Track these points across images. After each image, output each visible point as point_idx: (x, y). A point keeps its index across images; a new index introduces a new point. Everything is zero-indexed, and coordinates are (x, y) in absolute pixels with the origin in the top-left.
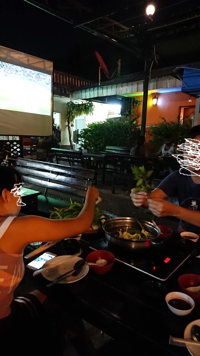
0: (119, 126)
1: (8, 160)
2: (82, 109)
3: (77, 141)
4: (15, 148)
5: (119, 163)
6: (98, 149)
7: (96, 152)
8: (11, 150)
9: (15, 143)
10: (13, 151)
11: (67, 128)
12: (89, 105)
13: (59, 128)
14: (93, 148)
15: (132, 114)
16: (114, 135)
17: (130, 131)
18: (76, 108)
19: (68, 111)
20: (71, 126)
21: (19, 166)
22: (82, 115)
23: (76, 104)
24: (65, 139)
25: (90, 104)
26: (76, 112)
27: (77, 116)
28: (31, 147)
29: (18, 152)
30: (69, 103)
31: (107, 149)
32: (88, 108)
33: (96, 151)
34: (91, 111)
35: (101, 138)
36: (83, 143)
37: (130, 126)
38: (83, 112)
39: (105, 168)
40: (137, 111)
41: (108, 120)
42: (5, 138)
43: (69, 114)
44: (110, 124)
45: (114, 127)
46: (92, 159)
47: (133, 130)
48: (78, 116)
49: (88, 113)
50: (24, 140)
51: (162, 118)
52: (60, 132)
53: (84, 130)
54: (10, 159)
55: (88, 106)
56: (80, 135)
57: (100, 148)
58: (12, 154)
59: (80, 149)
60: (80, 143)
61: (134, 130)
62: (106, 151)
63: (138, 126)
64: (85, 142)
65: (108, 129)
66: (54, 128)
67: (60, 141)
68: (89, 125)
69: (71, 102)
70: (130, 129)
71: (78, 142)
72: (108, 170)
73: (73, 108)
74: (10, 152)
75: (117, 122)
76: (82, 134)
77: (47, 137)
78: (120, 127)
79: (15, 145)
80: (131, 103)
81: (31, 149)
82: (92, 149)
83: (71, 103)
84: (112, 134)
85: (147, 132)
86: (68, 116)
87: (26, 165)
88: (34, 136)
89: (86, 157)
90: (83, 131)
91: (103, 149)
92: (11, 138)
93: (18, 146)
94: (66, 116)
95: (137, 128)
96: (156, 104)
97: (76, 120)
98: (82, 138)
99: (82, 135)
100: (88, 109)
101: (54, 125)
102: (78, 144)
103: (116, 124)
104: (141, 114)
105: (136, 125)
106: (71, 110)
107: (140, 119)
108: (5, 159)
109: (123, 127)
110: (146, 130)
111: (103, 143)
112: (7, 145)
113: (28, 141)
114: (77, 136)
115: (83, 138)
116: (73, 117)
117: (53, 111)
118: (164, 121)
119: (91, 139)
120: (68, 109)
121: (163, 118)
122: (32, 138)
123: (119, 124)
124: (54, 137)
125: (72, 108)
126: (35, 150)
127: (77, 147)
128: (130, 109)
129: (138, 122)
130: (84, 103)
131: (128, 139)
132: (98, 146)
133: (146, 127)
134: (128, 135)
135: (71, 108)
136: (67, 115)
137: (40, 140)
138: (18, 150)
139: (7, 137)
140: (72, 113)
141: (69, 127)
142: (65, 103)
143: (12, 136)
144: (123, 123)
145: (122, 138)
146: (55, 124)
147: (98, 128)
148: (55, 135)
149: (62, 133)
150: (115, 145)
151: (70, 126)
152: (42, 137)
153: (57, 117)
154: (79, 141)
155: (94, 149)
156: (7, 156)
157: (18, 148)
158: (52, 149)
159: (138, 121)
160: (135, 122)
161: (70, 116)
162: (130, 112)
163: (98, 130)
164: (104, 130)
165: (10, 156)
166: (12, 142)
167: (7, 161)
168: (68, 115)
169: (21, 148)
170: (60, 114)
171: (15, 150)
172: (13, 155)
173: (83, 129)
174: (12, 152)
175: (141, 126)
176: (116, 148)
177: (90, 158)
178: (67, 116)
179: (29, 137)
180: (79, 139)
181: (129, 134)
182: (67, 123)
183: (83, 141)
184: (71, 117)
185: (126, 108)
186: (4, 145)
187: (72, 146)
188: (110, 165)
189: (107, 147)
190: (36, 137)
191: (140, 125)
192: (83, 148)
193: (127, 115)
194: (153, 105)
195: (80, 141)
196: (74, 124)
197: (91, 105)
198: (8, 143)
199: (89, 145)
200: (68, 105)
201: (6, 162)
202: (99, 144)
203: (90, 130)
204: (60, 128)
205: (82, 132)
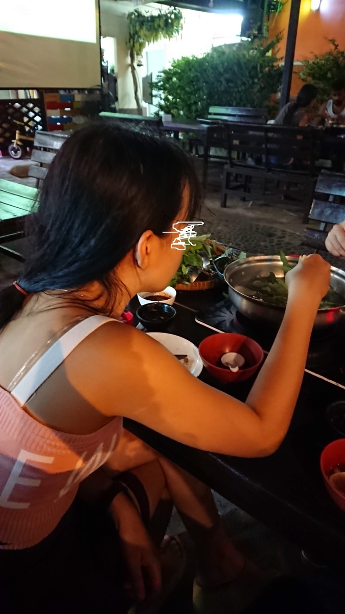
0: (238, 60)
1: (20, 140)
2: (159, 26)
3: (149, 98)
4: (31, 114)
5: (236, 142)
6: (194, 114)
7: (190, 119)
8: (23, 120)
9: (31, 105)
10: (28, 121)
11: (130, 69)
12: (173, 16)
13: (113, 71)
14: (182, 113)
15: (265, 34)
16: (228, 81)
17: (261, 72)
18: (146, 25)
19: (132, 33)
20: (139, 65)
21: (39, 149)
22: (159, 40)
23: (147, 15)
24: (126, 95)
25: (176, 15)
26: (147, 33)
27: (149, 41)
28: (61, 111)
29: (38, 123)
30: (132, 13)
31: (210, 114)
32: (172, 24)
33: (188, 117)
34: (178, 31)
35: (199, 89)
36: (163, 102)
37: (261, 61)
38: (161, 35)
39: (207, 155)
40: (276, 27)
41: (214, 49)
42: (10, 95)
43: (134, 39)
44: (219, 57)
45: (228, 62)
46: (181, 136)
47: (267, 69)
48: (152, 42)
49: (172, 34)
50: (48, 98)
51: (331, 41)
52: (115, 80)
53: (165, 72)
54: (23, 137)
55: (172, 20)
56: (156, 83)
57: (197, 111)
58: (27, 129)
59: (157, 114)
60: (156, 101)
61: (269, 70)
62: (209, 117)
63: (276, 60)
64: (166, 99)
65: (215, 68)
66: (103, 71)
67: (117, 99)
68: (174, 61)
69: (136, 11)
70: (261, 66)
71: (152, 100)
72: (212, 159)
73: (142, 24)
74: (23, 124)
75: (234, 51)
76: (160, 82)
77: (91, 91)
78: (239, 64)
79: (31, 110)
80: (263, 8)
81: (62, 117)
82: (179, 114)
83: (136, 14)
84: (222, 79)
85: (296, 73)
86: (132, 43)
87: (52, 145)
88: (65, 89)
89: (169, 131)
90: (163, 75)
91: (204, 112)
92: (22, 95)
93: (37, 110)
94: (126, 44)
95: (275, 64)
96: (318, 10)
97: (147, 53)
98: (161, 89)
99: (159, 84)
100: (173, 27)
101: (103, 63)
102: (151, 105)
103: (232, 56)
104: (285, 33)
105: (274, 59)
106: (137, 28)
107: (282, 47)
108: (15, 139)
109: (245, 63)
110: (294, 70)
111: (201, 100)
112: (15, 108)
113: (53, 100)
114: (150, 85)
115: (162, 91)
116: (142, 45)
117: (100, 34)
118: (333, 47)
119: (178, 91)
120: (132, 28)
121: (333, 41)
122: (62, 92)
123: (236, 57)
124: (105, 90)
125: (140, 25)
126: (69, 120)
127: (151, 110)
128: (262, 22)
129: (278, 51)
130: (163, 12)
131: (256, 90)
132: (194, 108)
133: (295, 63)
134: (256, 81)
135: (137, 24)
136: (130, 40)
137: (78, 97)
138: (38, 119)
139: (14, 91)
140: (139, 37)
141: (133, 69)
142: (124, 14)
143: (25, 89)
144: (247, 56)
145: (243, 88)
146: (105, 61)
147: (193, 66)
148: (105, 85)
149: (119, 81)
150: (229, 104)
151: (135, 64)
152: (81, 90)
153: (109, 46)
154: (154, 98)
155: (184, 113)
156: (17, 132)
157: (36, 114)
158: (103, 114)
159: (276, 49)
160: (269, 54)
161: (135, 44)
162: (260, 29)
163: (193, 70)
164: (205, 71)
165: (23, 132)
166: (24, 102)
167: (19, 143)
168: (130, 42)
169: (42, 114)
170: (115, 40)
171: (32, 119)
172: (29, 131)
173: (161, 69)
174: (27, 124)
175: (284, 60)
176: (229, 111)
177: (176, 136)
178: (128, 44)
179: (56, 90)
180: (155, 92)
181: (259, 80)
182: (129, 60)
183: (163, 96)
184: (137, 46)
185: (251, 21)
186: (11, 111)
187: (140, 110)
188: (218, 149)
189: (212, 110)
190: (70, 90)
191: (282, 58)
192: (162, 113)
193: (255, 37)
194: (311, 10)
195: (156, 96)
196: (143, 61)
197: (178, 17)
198: (17, 105)
199: (174, 105)
200: (131, 19)
201: (17, 144)
202: (196, 103)
203: (175, 74)
204: (116, 71)
205: (161, 76)
